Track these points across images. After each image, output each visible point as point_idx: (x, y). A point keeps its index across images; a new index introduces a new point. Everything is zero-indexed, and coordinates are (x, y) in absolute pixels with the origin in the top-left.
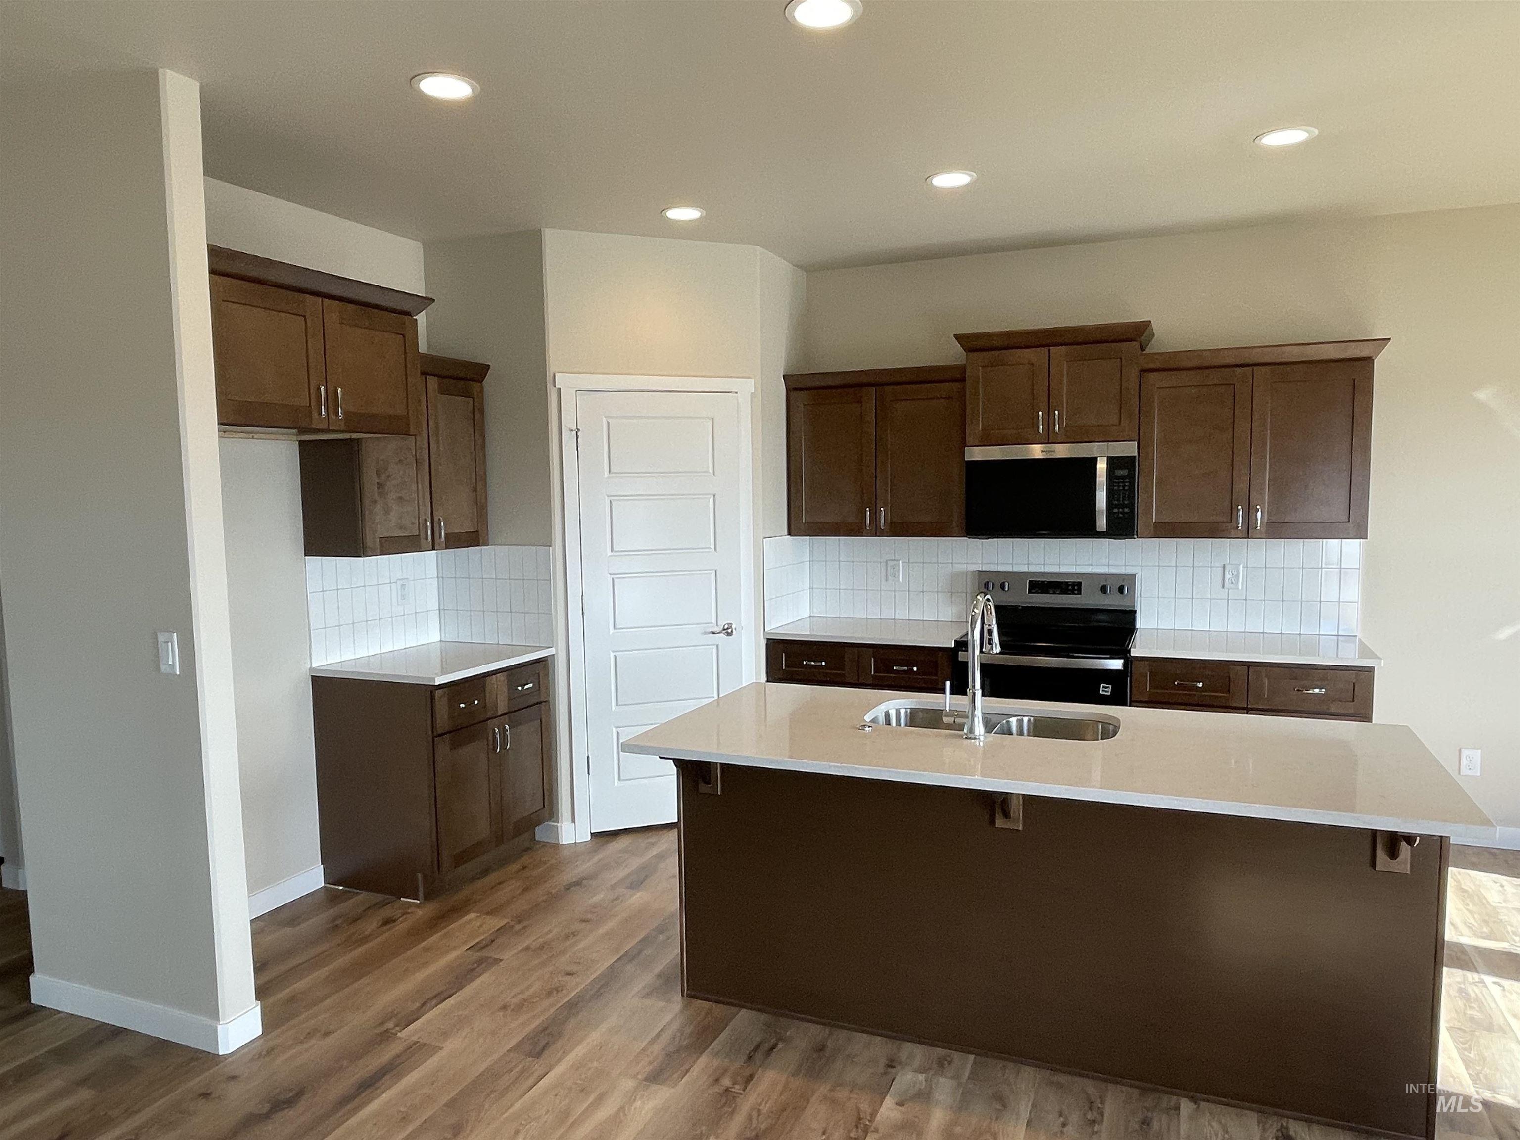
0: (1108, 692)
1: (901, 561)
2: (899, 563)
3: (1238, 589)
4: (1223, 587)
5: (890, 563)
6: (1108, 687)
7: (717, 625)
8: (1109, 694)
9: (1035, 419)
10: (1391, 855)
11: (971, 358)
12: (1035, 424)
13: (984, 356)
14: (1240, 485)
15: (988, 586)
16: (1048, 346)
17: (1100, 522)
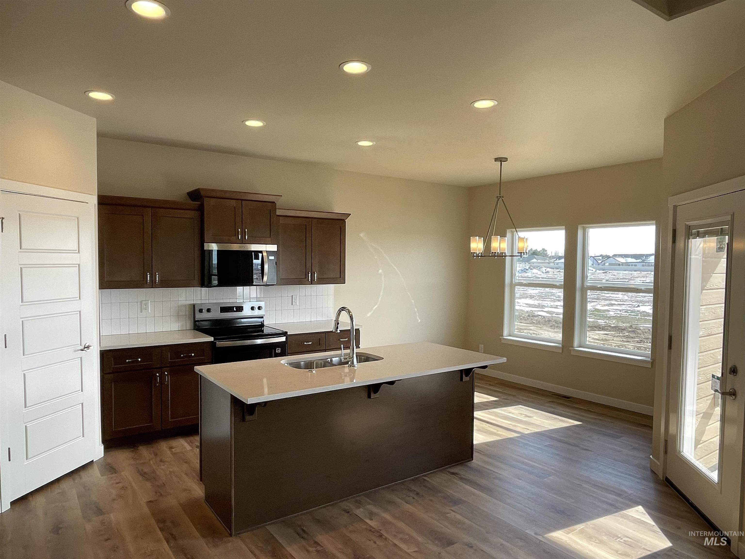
0: (279, 351)
1: (149, 301)
2: (148, 302)
3: (297, 305)
4: (292, 305)
5: (144, 302)
6: (279, 349)
7: (81, 345)
8: (280, 352)
9: (236, 232)
10: (466, 376)
11: (206, 199)
12: (237, 235)
13: (213, 200)
14: (309, 265)
15: (201, 311)
16: (242, 200)
17: (265, 278)
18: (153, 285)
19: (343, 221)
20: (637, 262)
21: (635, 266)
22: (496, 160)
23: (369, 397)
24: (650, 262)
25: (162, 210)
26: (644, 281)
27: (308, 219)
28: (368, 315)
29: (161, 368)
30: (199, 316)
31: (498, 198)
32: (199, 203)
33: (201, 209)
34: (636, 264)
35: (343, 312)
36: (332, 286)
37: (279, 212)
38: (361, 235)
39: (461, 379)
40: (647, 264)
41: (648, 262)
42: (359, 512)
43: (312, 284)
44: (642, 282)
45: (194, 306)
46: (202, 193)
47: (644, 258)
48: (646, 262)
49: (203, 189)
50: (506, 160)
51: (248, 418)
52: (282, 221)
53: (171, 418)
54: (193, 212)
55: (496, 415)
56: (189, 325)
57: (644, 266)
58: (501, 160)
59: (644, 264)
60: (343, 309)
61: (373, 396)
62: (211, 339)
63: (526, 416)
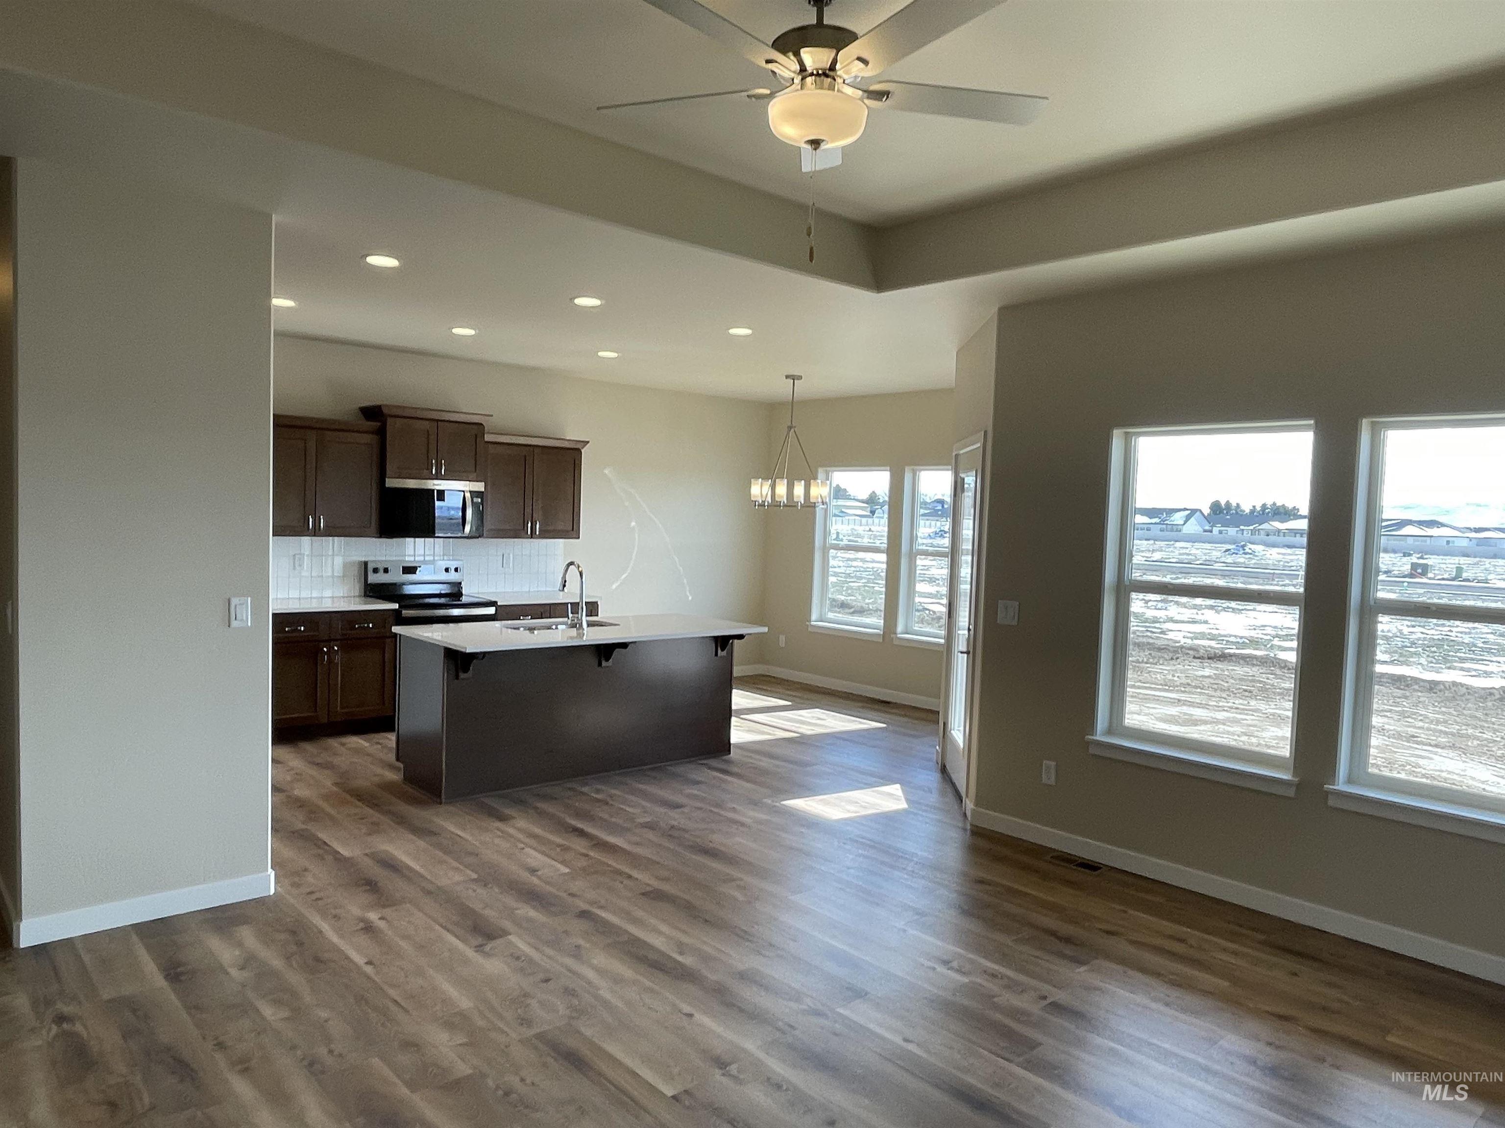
2: (304, 557)
3: (510, 567)
4: (503, 566)
5: (298, 557)
9: (430, 464)
10: (722, 650)
11: (390, 421)
12: (430, 467)
13: (398, 421)
14: (528, 510)
15: (376, 571)
16: (438, 421)
17: (468, 528)
18: (316, 532)
19: (578, 451)
20: (1152, 524)
21: (1149, 529)
22: (787, 377)
23: (600, 664)
24: (1175, 523)
25: (329, 433)
26: (1147, 557)
27: (527, 448)
28: (614, 587)
29: (330, 640)
30: (373, 578)
31: (790, 428)
32: (379, 424)
33: (381, 432)
34: (1151, 526)
35: (572, 567)
36: (561, 542)
37: (488, 438)
38: (606, 471)
39: (716, 654)
40: (1169, 527)
41: (1171, 523)
42: (585, 789)
43: (532, 538)
44: (1145, 559)
45: (366, 564)
46: (385, 411)
47: (1165, 516)
48: (1167, 524)
49: (386, 406)
50: (800, 378)
51: (462, 676)
52: (492, 449)
53: (342, 708)
54: (371, 436)
55: (779, 718)
56: (356, 588)
57: (1163, 531)
58: (794, 378)
59: (1164, 526)
60: (572, 563)
61: (604, 664)
62: (396, 606)
63: (820, 719)
